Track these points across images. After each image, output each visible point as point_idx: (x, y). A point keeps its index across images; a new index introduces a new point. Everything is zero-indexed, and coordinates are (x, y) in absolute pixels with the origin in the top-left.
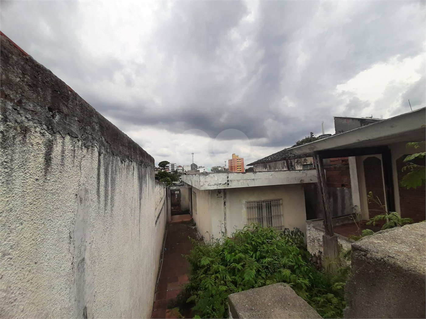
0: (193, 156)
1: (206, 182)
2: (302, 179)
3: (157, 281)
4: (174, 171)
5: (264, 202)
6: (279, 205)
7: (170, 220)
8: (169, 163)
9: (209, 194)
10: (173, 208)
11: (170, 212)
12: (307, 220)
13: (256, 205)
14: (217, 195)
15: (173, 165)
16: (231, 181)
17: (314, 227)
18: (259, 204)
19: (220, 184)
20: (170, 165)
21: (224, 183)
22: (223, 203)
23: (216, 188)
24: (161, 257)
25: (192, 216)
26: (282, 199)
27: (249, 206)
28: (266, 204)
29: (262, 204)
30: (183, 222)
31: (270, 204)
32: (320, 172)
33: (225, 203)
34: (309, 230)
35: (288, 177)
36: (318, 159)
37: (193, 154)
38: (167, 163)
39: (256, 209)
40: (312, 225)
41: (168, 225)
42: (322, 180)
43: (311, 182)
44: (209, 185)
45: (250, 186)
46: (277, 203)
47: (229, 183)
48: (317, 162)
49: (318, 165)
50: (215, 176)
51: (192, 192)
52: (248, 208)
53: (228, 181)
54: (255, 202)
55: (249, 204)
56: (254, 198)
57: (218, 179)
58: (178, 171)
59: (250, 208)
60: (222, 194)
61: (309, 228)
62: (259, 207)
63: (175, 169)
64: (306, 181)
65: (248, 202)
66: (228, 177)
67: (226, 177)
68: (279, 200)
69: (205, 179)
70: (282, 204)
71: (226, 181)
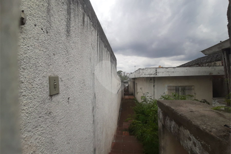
0: (135, 68)
1: (143, 73)
2: (211, 72)
3: (118, 120)
4: (125, 76)
5: (180, 87)
6: (192, 89)
7: (123, 97)
8: (122, 72)
9: (145, 80)
10: (125, 92)
11: (123, 94)
12: (213, 97)
13: (175, 88)
14: (149, 81)
15: (124, 73)
16: (158, 72)
17: (218, 102)
18: (177, 88)
19: (152, 74)
20: (123, 72)
21: (154, 74)
22: (153, 86)
23: (149, 76)
24: (120, 111)
25: (134, 96)
26: (194, 86)
27: (169, 88)
28: (182, 88)
29: (178, 88)
30: (130, 99)
31: (185, 88)
32: (226, 63)
33: (154, 86)
34: (214, 104)
35: (199, 71)
36: (225, 54)
37: (135, 66)
38: (121, 71)
39: (175, 91)
40: (217, 100)
41: (122, 99)
42: (227, 69)
43: (219, 74)
44: (145, 75)
45: (171, 76)
46: (190, 88)
47: (157, 73)
48: (224, 56)
49: (225, 58)
50: (149, 69)
51: (135, 84)
52: (169, 90)
53: (156, 72)
54: (174, 87)
55: (169, 87)
56: (173, 84)
57: (150, 72)
58: (127, 76)
59: (170, 90)
60: (153, 81)
61: (214, 103)
62: (177, 89)
63: (126, 75)
64: (215, 73)
65: (169, 86)
66: (156, 70)
67: (155, 70)
68: (192, 86)
69: (143, 71)
70: (194, 89)
71: (155, 73)
